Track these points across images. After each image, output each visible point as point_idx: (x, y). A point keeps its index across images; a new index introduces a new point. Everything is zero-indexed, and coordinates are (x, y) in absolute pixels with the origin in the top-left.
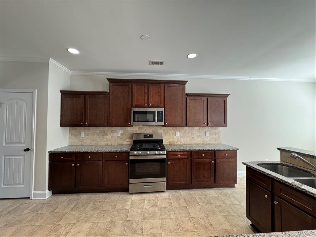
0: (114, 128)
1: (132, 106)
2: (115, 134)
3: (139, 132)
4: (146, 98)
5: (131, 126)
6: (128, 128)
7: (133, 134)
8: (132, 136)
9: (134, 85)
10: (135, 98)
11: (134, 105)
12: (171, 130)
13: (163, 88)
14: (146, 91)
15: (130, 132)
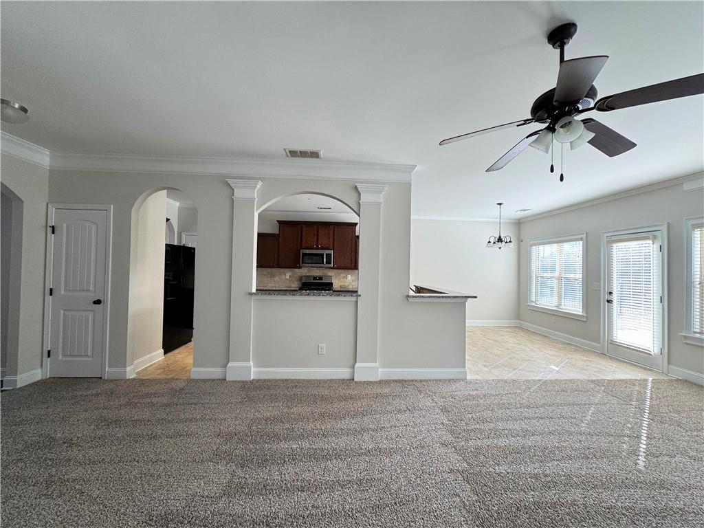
0: (282, 270)
1: (301, 248)
2: (283, 277)
3: (308, 274)
4: (315, 239)
5: (300, 267)
6: (297, 270)
7: (302, 277)
8: (301, 278)
9: (304, 227)
10: (304, 240)
11: (303, 247)
12: (342, 273)
13: (332, 229)
14: (316, 232)
15: (299, 274)
